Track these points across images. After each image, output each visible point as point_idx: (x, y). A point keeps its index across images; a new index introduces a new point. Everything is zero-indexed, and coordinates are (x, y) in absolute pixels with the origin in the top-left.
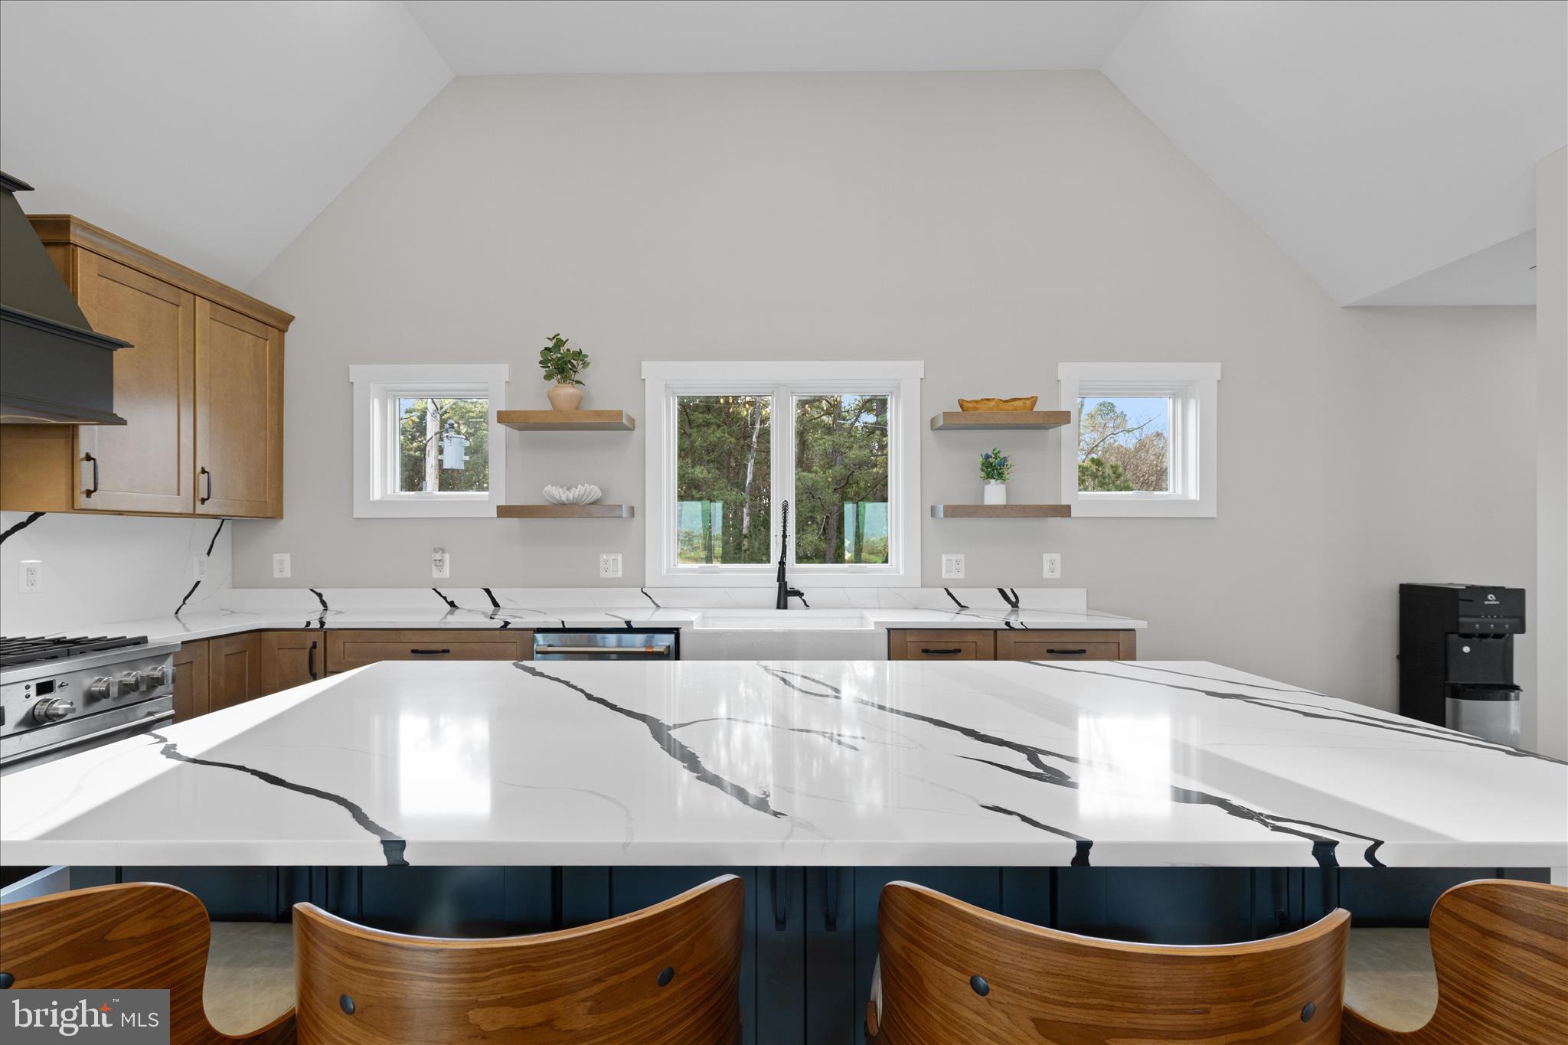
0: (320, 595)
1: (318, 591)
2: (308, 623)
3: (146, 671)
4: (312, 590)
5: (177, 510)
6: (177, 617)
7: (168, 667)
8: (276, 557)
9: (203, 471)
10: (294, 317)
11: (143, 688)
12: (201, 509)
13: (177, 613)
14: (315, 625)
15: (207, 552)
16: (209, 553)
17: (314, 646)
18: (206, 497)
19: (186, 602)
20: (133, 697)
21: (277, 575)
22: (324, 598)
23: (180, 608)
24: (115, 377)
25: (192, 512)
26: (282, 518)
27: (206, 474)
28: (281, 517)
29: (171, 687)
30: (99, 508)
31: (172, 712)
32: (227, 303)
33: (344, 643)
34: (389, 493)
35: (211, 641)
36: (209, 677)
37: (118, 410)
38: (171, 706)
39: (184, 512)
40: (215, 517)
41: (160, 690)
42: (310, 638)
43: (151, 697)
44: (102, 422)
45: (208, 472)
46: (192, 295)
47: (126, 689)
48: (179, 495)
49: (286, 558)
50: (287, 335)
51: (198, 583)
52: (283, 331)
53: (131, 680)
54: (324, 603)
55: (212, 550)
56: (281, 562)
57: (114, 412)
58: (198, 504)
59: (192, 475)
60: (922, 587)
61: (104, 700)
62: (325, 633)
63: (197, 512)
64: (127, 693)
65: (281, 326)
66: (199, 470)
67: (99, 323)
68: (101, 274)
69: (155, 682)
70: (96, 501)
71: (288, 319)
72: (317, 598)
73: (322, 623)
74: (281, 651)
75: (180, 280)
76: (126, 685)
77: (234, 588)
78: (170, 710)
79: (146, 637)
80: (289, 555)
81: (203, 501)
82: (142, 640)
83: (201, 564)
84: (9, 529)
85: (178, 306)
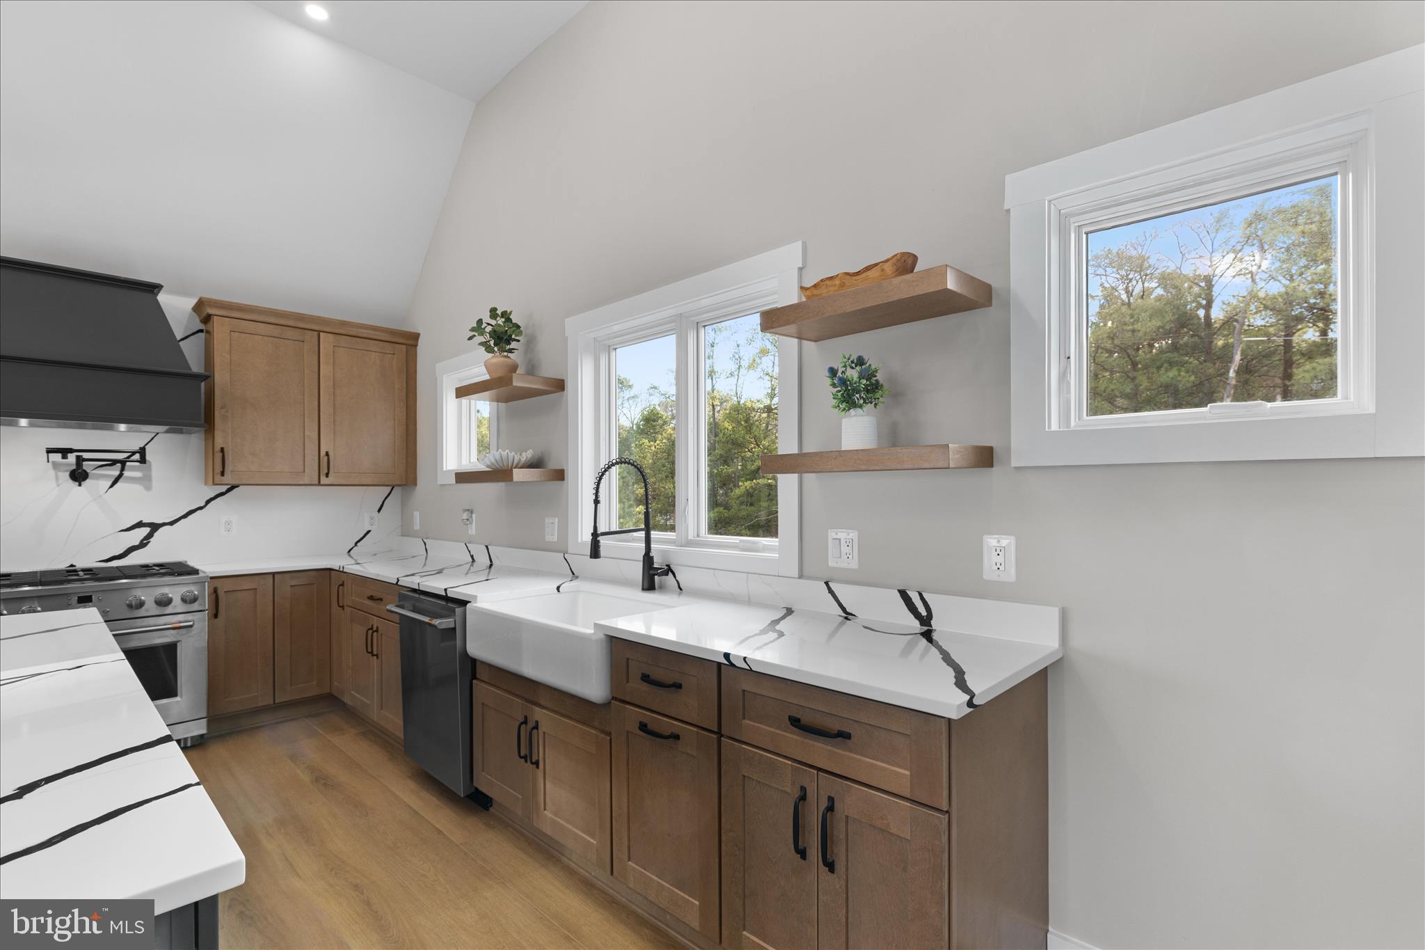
0: (425, 544)
1: (425, 541)
4: (422, 540)
6: (350, 556)
9: (327, 454)
12: (325, 481)
13: (349, 551)
15: (377, 509)
16: (379, 511)
18: (328, 473)
19: (358, 544)
21: (415, 527)
23: (352, 549)
25: (317, 483)
26: (416, 485)
28: (413, 483)
32: (351, 333)
35: (275, 574)
46: (315, 331)
48: (304, 471)
51: (369, 532)
55: (383, 508)
56: (416, 518)
58: (323, 477)
59: (317, 458)
60: (801, 576)
63: (323, 483)
66: (323, 453)
68: (233, 330)
71: (413, 336)
75: (305, 324)
77: (403, 536)
80: (419, 513)
81: (327, 475)
83: (372, 518)
84: (213, 496)
85: (303, 342)
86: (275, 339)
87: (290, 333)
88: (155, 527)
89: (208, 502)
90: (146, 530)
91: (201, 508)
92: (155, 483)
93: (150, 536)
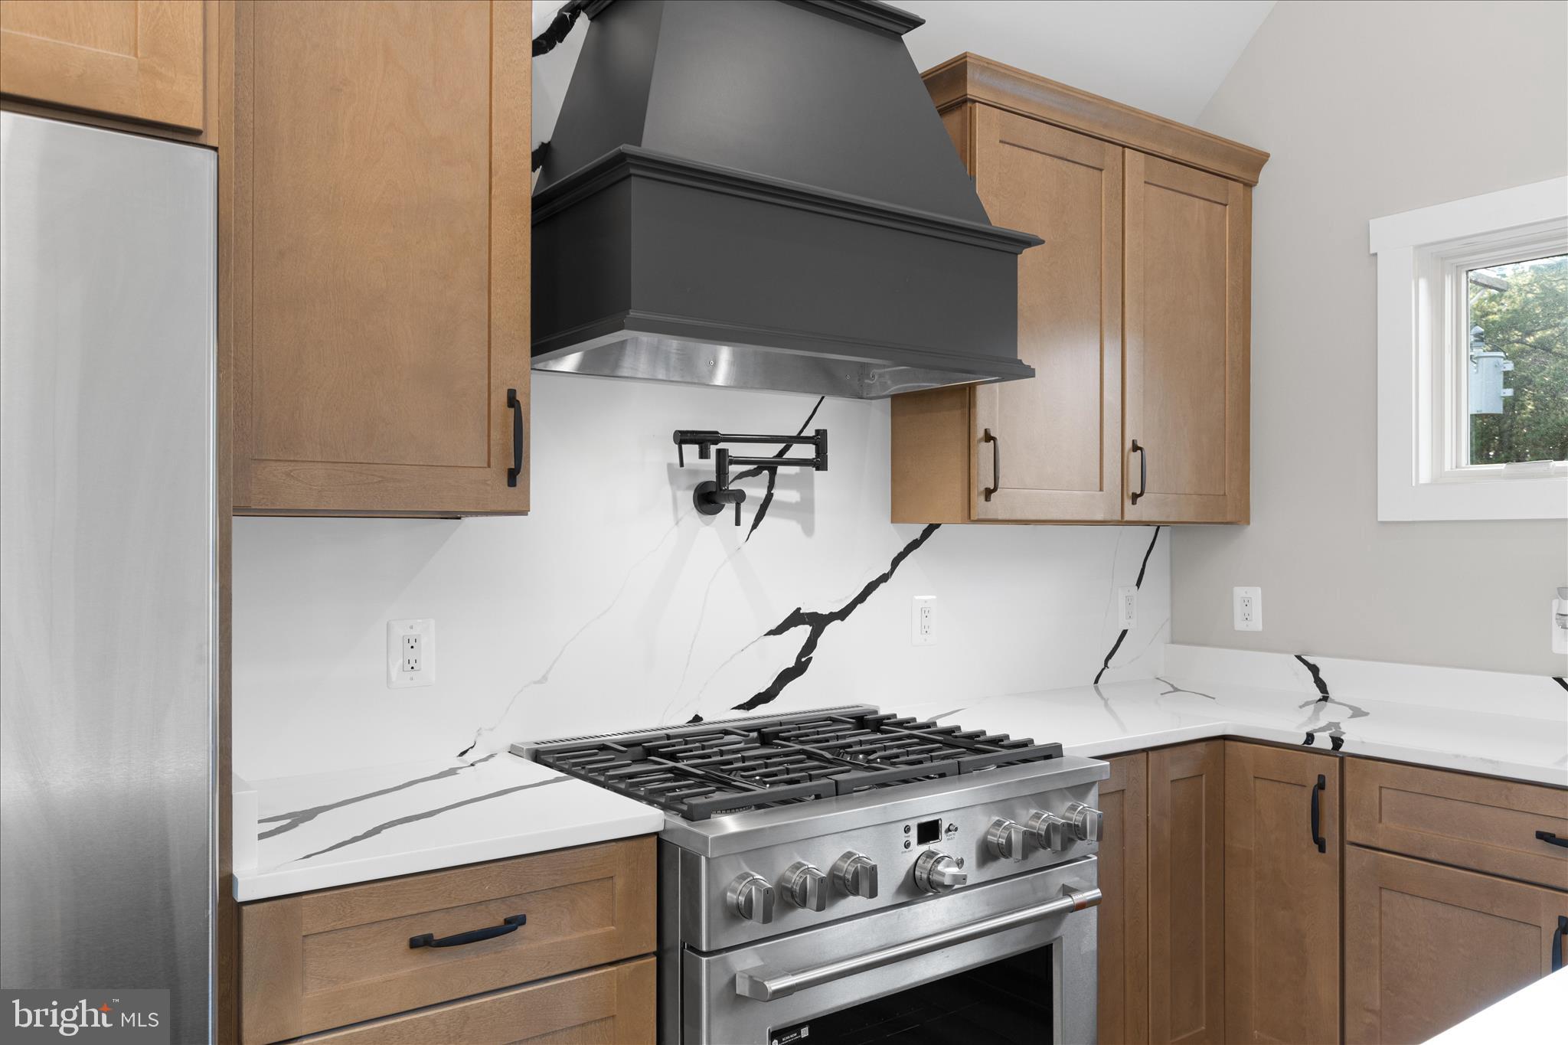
0: (1314, 669)
1: (1311, 660)
2: (1310, 738)
3: (1059, 813)
4: (1299, 657)
5: (1099, 517)
6: (1097, 689)
7: (1089, 809)
8: (1239, 592)
9: (1136, 448)
10: (1267, 155)
11: (1057, 841)
12: (1132, 512)
13: (1096, 682)
14: (1323, 742)
15: (1136, 581)
16: (1138, 584)
17: (1321, 785)
18: (1138, 492)
19: (1109, 664)
20: (1042, 856)
21: (1240, 625)
22: (1321, 675)
23: (1100, 675)
24: (1020, 301)
25: (1120, 519)
26: (1248, 523)
27: (1139, 451)
28: (1246, 520)
29: (1095, 845)
30: (1000, 518)
31: (1096, 893)
32: (1169, 152)
33: (1381, 787)
34: (1447, 467)
35: (1150, 752)
36: (1148, 817)
37: (1025, 355)
38: (1095, 884)
39: (1108, 518)
40: (1147, 524)
41: (1079, 847)
42: (1314, 768)
43: (1067, 858)
44: (1005, 377)
45: (1141, 449)
46: (1121, 148)
47: (1034, 841)
48: (1101, 490)
49: (1256, 594)
50: (1256, 192)
51: (1124, 634)
52: (1249, 185)
53: (1040, 826)
54: (1321, 685)
55: (1143, 578)
56: (1247, 603)
57: (1019, 358)
58: (1128, 502)
59: (1120, 455)
61: (1003, 860)
62: (1342, 760)
63: (1127, 518)
64: (1035, 849)
65: (1246, 176)
66: (1128, 445)
67: (1000, 215)
68: (1004, 140)
69: (1073, 833)
70: (998, 506)
71: (1255, 161)
72: (1310, 674)
73: (1337, 742)
74: (1258, 782)
75: (1105, 126)
76: (1032, 834)
77: (1173, 642)
78: (1091, 889)
79: (1060, 746)
80: (1259, 590)
81: (1135, 497)
82: (1053, 752)
83: (1129, 601)
84: (902, 549)
85: (1101, 170)
86: (1060, 162)
87: (1085, 149)
88: (818, 622)
89: (895, 563)
90: (803, 632)
91: (884, 578)
92: (819, 518)
93: (810, 645)
